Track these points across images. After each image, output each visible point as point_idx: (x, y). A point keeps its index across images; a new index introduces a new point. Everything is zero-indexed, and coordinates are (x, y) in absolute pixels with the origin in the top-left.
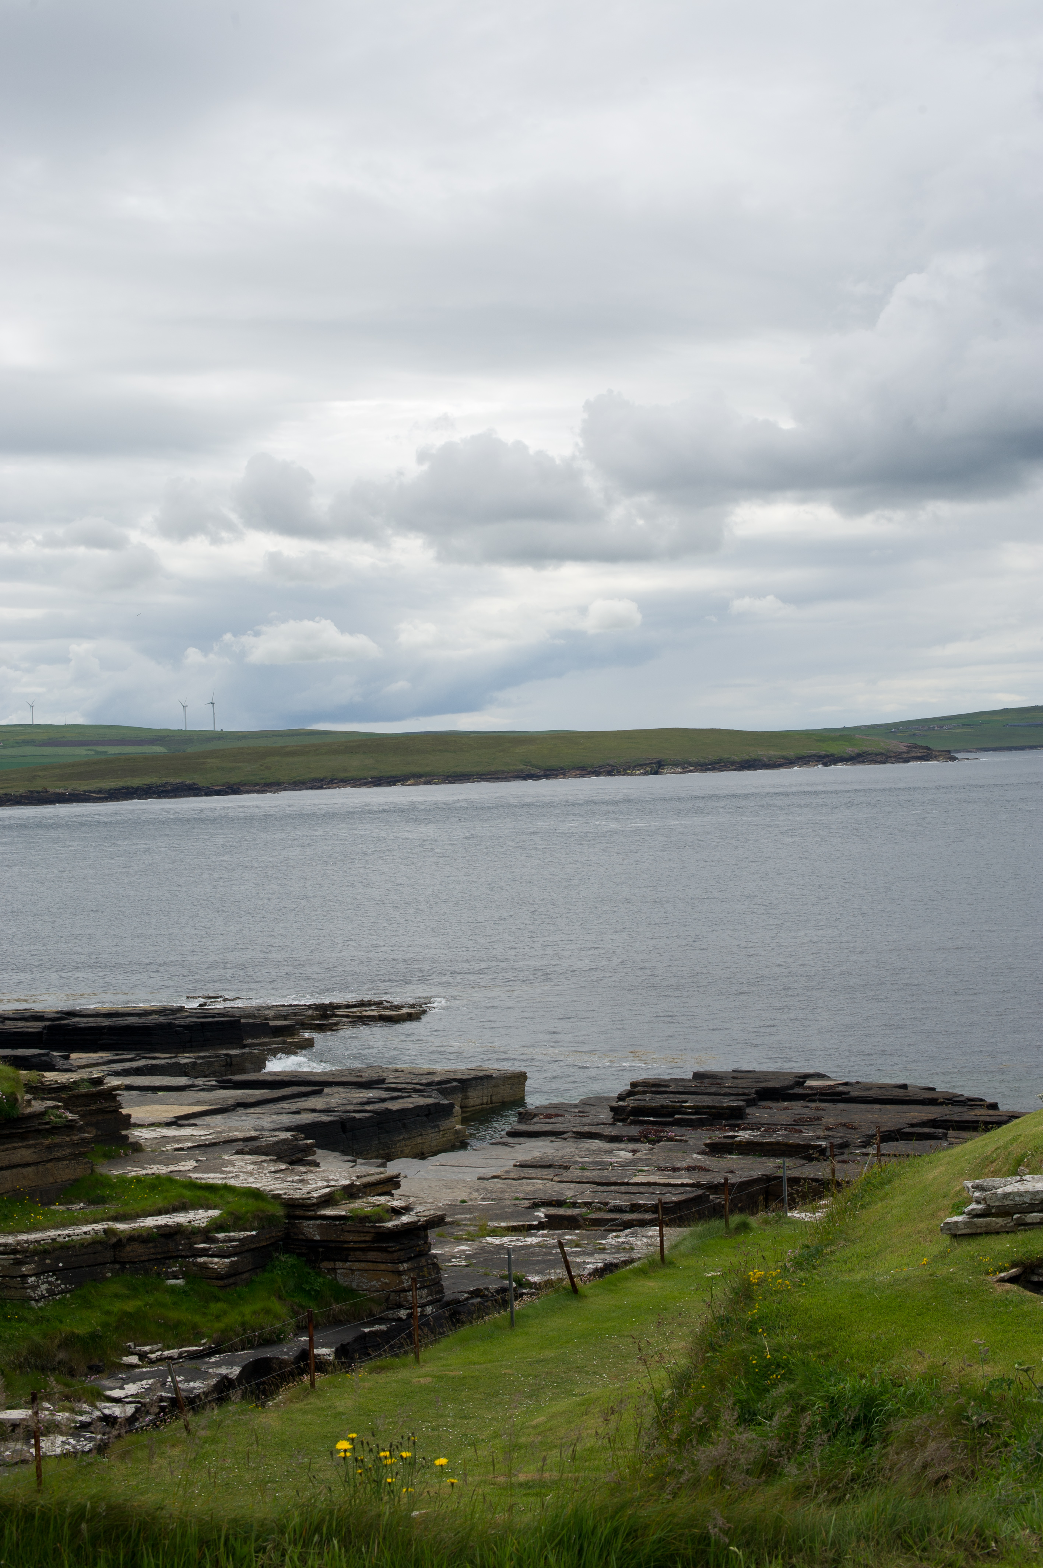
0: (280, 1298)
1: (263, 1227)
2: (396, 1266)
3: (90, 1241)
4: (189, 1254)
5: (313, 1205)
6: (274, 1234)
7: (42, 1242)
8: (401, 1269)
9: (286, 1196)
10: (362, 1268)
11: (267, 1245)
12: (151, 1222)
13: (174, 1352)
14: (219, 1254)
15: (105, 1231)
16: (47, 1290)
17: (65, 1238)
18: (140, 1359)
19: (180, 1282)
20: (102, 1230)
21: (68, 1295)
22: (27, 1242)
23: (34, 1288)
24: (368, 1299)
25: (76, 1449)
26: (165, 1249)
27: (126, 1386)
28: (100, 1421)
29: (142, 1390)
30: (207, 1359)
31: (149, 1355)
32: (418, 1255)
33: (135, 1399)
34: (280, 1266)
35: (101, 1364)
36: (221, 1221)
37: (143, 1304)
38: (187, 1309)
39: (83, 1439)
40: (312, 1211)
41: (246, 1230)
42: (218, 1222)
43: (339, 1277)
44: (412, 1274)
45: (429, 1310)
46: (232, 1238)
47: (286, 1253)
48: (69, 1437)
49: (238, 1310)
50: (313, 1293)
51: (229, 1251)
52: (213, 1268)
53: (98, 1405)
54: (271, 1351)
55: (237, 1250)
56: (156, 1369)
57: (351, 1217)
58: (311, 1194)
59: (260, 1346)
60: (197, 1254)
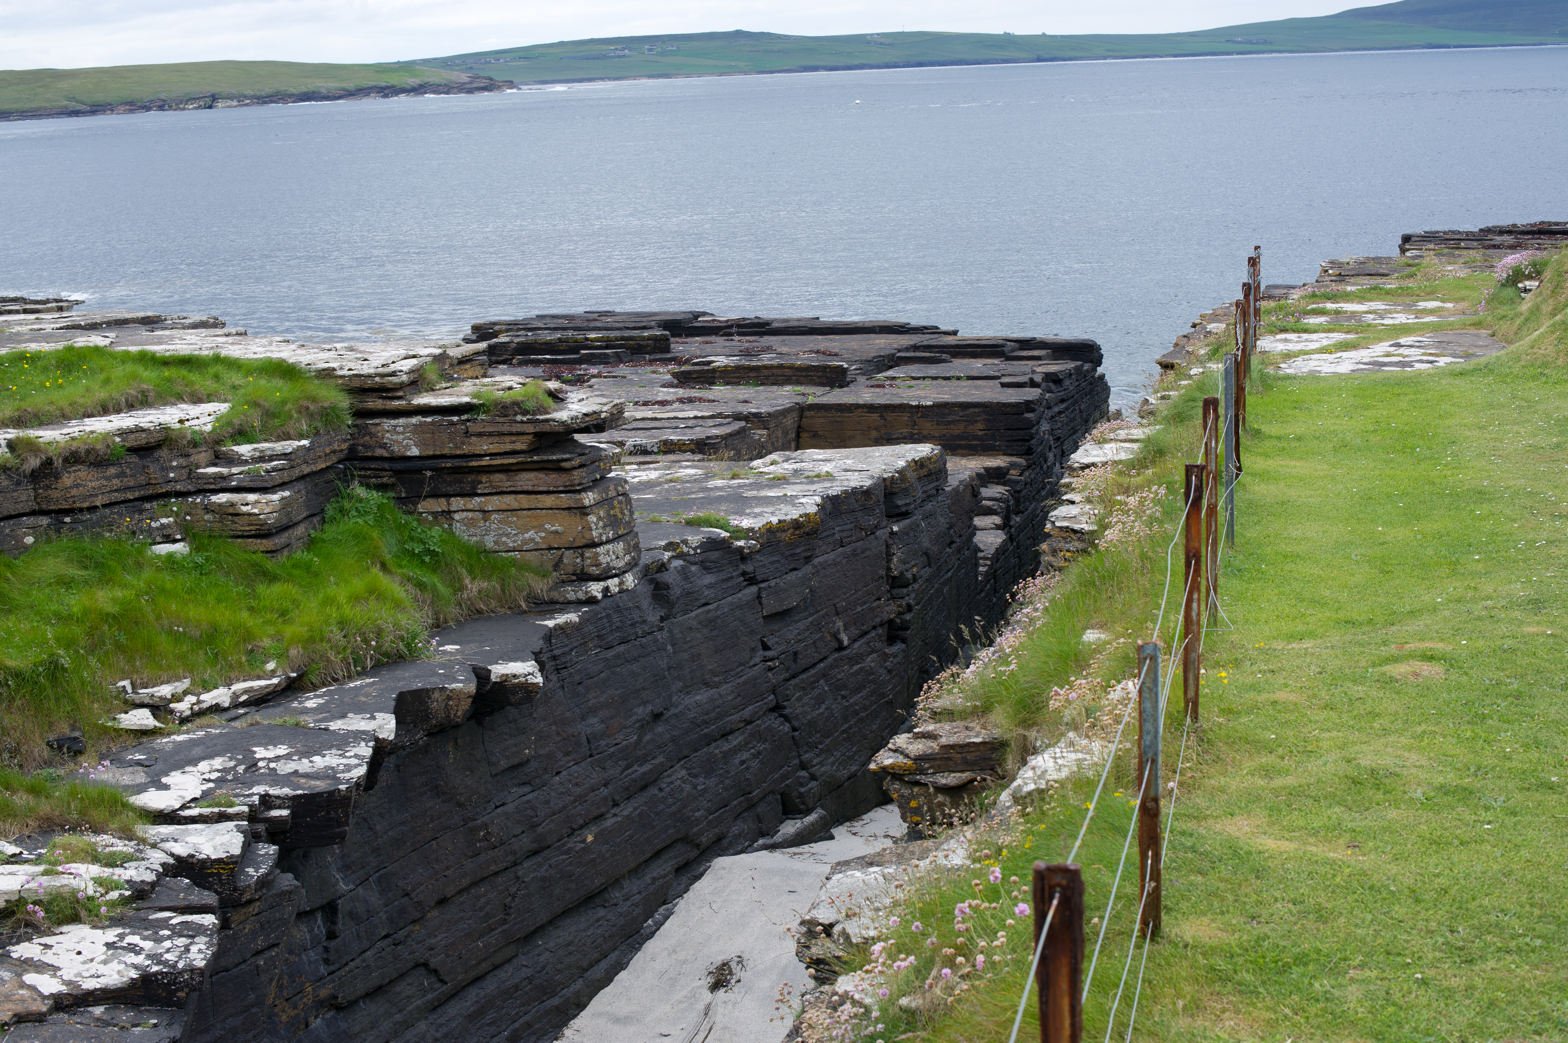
0: (384, 567)
1: (317, 433)
2: (578, 496)
4: (191, 488)
5: (402, 386)
6: (336, 447)
8: (587, 502)
9: (345, 372)
10: (505, 507)
11: (327, 468)
12: (101, 425)
13: (220, 696)
14: (252, 485)
15: (11, 445)
18: (155, 716)
19: (179, 548)
20: (4, 443)
24: (522, 567)
25: (165, 963)
26: (142, 479)
27: (164, 780)
28: (175, 876)
29: (211, 785)
30: (295, 704)
31: (172, 705)
32: (603, 478)
33: (216, 810)
34: (357, 510)
35: (77, 734)
36: (236, 421)
37: (129, 594)
38: (219, 601)
39: (167, 932)
40: (399, 398)
41: (289, 438)
42: (230, 423)
43: (458, 528)
44: (602, 514)
45: (630, 580)
46: (269, 453)
47: (361, 484)
48: (120, 930)
49: (321, 596)
50: (427, 559)
51: (272, 478)
52: (250, 515)
53: (140, 834)
54: (416, 677)
55: (286, 476)
56: (208, 735)
57: (482, 405)
58: (392, 368)
59: (378, 667)
60: (206, 487)
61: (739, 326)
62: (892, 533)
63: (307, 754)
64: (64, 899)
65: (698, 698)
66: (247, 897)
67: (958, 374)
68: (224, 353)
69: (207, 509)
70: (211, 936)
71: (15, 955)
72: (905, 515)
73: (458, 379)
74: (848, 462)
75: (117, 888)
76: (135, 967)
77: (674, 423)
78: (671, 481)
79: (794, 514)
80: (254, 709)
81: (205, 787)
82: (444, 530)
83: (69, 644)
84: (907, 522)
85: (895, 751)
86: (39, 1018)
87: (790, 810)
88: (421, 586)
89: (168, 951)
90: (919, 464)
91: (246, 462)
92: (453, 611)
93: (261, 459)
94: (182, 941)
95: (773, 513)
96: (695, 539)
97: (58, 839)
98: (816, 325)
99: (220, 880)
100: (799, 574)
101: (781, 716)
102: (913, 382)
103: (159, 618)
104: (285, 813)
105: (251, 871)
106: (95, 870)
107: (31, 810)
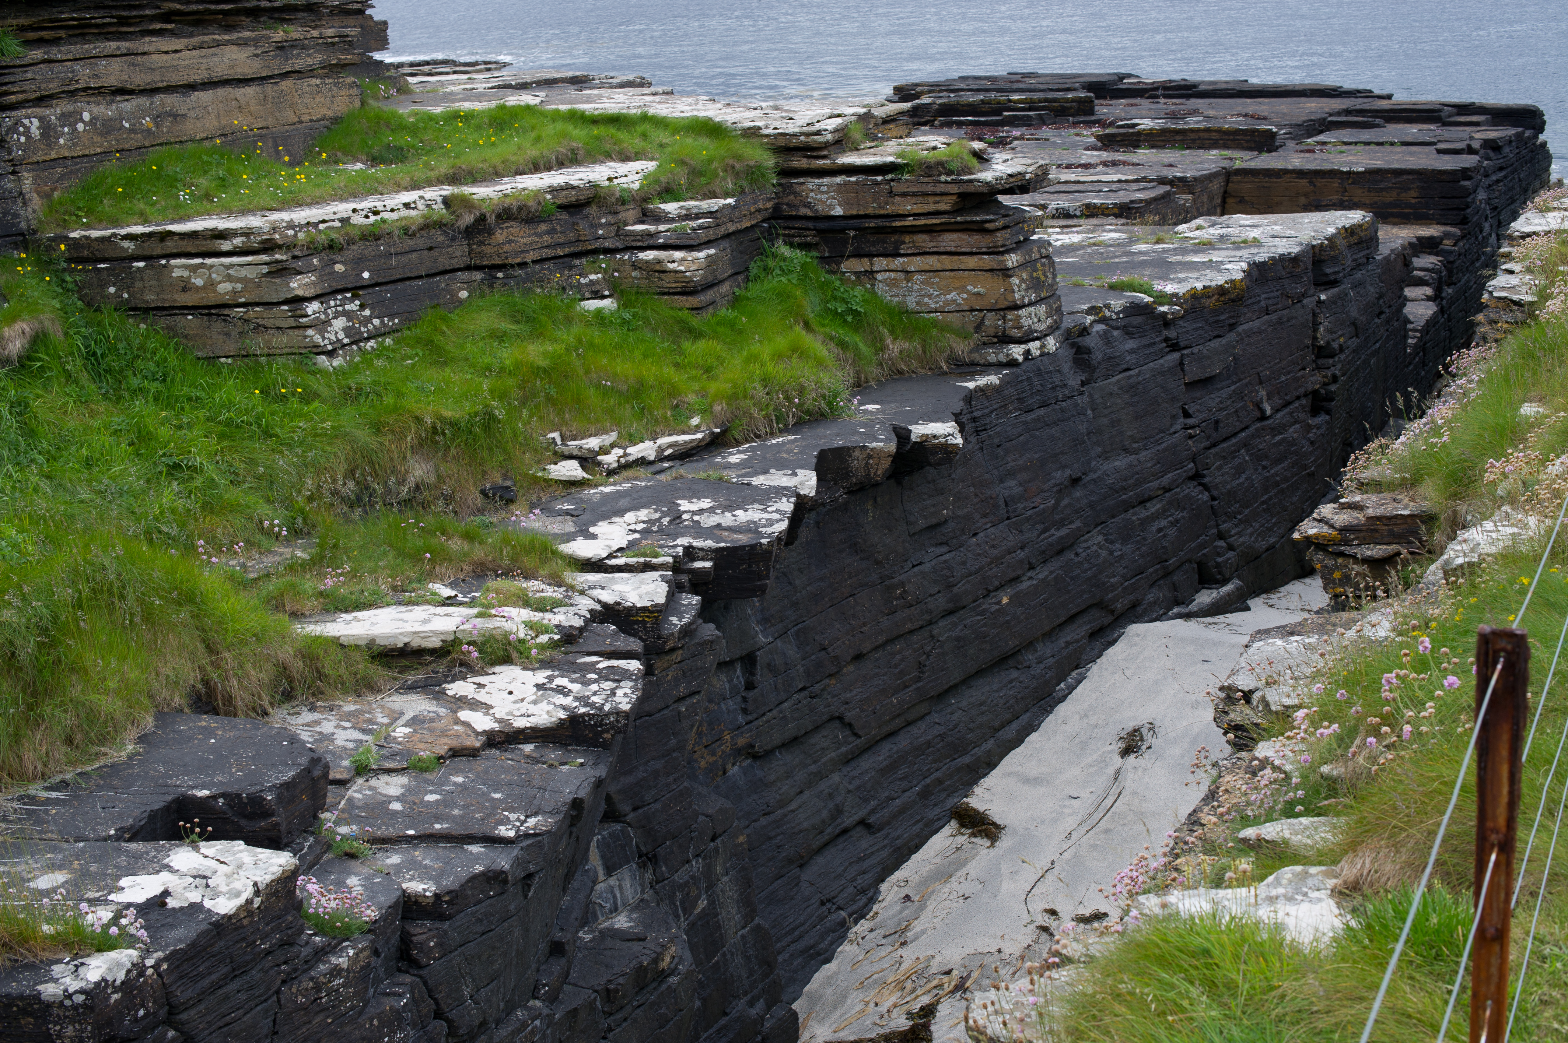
0: (807, 326)
1: (743, 192)
2: (1001, 258)
3: (421, 221)
4: (619, 245)
5: (826, 145)
6: (761, 206)
7: (322, 227)
8: (1010, 264)
9: (770, 131)
10: (927, 268)
11: (752, 226)
12: (533, 182)
13: (646, 449)
14: (678, 242)
15: (447, 202)
16: (345, 330)
17: (367, 217)
18: (583, 468)
19: (607, 304)
20: (439, 199)
21: (388, 341)
22: (291, 225)
23: (322, 325)
24: (944, 328)
25: (592, 705)
26: (572, 236)
27: (592, 530)
28: (602, 622)
29: (637, 536)
30: (719, 459)
31: (600, 458)
32: (1026, 240)
33: (642, 560)
34: (781, 268)
35: (508, 483)
36: (663, 179)
37: (559, 348)
38: (645, 356)
39: (594, 676)
40: (824, 157)
41: (714, 196)
42: (657, 181)
43: (880, 288)
44: (1025, 276)
45: (1051, 343)
46: (695, 211)
47: (785, 243)
48: (549, 673)
49: (745, 353)
50: (849, 318)
51: (699, 236)
52: (676, 272)
53: (569, 580)
54: (837, 435)
55: (711, 234)
56: (634, 487)
57: (907, 165)
58: (817, 126)
59: (799, 425)
60: (634, 244)
61: (1165, 88)
62: (1320, 302)
63: (730, 507)
64: (497, 641)
65: (1117, 463)
66: (670, 645)
67: (1391, 139)
68: (652, 112)
69: (635, 265)
70: (636, 680)
71: (450, 693)
72: (1334, 283)
73: (882, 138)
74: (1276, 228)
75: (547, 632)
76: (564, 708)
77: (1097, 187)
78: (1094, 244)
79: (1219, 280)
80: (678, 463)
81: (630, 538)
82: (866, 290)
83: (503, 396)
84: (1335, 291)
85: (1320, 521)
86: (473, 753)
87: (1206, 580)
88: (843, 345)
89: (595, 694)
90: (1350, 231)
91: (673, 220)
92: (874, 371)
93: (688, 217)
94: (608, 685)
95: (1197, 279)
96: (1117, 303)
97: (491, 584)
98: (1245, 88)
99: (645, 628)
100: (1223, 341)
101: (1200, 484)
102: (1345, 147)
103: (587, 372)
104: (708, 564)
105: (674, 620)
106: (526, 614)
107: (465, 555)
